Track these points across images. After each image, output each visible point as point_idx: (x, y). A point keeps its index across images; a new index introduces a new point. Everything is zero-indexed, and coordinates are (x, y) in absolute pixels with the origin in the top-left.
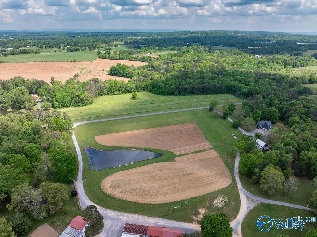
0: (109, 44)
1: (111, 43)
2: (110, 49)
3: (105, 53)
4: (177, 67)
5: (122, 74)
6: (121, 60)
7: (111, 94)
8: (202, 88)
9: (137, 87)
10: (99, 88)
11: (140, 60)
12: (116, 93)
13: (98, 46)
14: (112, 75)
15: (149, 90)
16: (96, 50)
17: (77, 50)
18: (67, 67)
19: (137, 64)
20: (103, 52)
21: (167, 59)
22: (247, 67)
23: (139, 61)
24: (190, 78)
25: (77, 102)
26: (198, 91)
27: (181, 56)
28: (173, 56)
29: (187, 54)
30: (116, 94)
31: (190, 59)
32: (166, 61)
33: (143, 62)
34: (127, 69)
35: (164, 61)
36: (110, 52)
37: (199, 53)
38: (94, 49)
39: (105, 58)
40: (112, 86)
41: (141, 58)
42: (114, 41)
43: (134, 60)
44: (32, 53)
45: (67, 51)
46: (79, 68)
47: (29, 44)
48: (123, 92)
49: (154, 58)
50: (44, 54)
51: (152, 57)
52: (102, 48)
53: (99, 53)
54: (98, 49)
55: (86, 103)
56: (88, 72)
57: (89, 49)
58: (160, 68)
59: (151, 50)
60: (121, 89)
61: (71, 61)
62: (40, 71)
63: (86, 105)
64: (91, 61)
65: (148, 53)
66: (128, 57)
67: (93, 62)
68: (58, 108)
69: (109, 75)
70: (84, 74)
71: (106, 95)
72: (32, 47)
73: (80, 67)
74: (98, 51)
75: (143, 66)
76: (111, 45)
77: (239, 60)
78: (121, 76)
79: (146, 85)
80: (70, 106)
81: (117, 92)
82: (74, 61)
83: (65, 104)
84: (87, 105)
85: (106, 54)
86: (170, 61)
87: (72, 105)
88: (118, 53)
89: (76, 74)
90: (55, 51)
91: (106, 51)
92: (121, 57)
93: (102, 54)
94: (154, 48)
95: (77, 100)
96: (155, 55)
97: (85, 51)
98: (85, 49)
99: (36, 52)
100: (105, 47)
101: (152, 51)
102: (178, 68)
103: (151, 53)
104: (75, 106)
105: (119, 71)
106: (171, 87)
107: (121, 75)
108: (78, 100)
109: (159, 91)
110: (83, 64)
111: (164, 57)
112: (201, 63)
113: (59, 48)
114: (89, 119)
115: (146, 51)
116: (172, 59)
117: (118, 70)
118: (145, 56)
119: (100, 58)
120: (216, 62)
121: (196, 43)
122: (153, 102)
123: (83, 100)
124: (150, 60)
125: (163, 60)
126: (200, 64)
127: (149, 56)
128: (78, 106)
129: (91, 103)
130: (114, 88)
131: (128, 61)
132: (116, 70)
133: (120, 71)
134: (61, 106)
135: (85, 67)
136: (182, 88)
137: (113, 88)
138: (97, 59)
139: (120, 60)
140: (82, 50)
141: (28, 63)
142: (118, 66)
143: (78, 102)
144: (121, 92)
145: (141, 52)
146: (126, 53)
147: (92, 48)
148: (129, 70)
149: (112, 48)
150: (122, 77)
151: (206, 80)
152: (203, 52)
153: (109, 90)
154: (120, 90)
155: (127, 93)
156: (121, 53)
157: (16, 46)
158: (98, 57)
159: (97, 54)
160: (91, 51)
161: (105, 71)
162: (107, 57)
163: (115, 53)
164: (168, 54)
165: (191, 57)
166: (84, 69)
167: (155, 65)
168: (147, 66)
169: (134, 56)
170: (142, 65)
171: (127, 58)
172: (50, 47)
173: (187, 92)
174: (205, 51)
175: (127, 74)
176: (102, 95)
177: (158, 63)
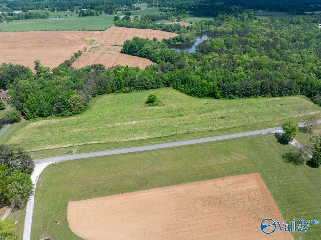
0: (130, 7)
1: (133, 5)
2: (131, 13)
3: (123, 19)
4: (216, 45)
5: (140, 53)
6: (142, 28)
7: (117, 91)
8: (261, 86)
9: (157, 81)
10: (99, 82)
11: (166, 29)
12: (124, 90)
13: (117, 9)
14: (126, 54)
15: (175, 87)
16: (114, 15)
17: (91, 14)
18: (72, 39)
19: (161, 36)
20: (122, 17)
21: (201, 29)
22: (317, 46)
23: (164, 30)
24: (239, 66)
25: (60, 110)
26: (255, 91)
27: (219, 25)
28: (209, 25)
29: (227, 22)
30: (125, 92)
31: (231, 29)
32: (200, 31)
33: (170, 31)
34: (146, 45)
35: (197, 31)
36: (129, 18)
37: (241, 20)
38: (111, 13)
39: (122, 26)
40: (119, 80)
41: (167, 27)
42: (137, 2)
43: (158, 28)
44: (40, 17)
45: (80, 16)
46: (86, 40)
47: (42, 6)
48: (136, 88)
49: (184, 26)
50: (53, 19)
51: (181, 25)
52: (121, 12)
53: (116, 18)
54: (116, 13)
55: (76, 111)
56: (96, 47)
57: (106, 13)
58: (191, 41)
59: (179, 14)
60: (132, 84)
61: (79, 30)
62: (37, 44)
63: (74, 114)
64: (104, 30)
65: (177, 19)
66: (151, 25)
67: (105, 31)
68: (31, 118)
69: (123, 53)
70: (89, 51)
71: (109, 93)
72: (44, 9)
73: (88, 39)
74: (116, 15)
75: (169, 40)
76: (133, 8)
77: (302, 34)
78: (137, 56)
79: (172, 77)
80: (49, 115)
81: (127, 89)
82: (83, 31)
83: (42, 113)
84: (76, 114)
85: (124, 21)
86: (204, 31)
87: (54, 114)
88: (139, 19)
89: (77, 52)
90: (66, 16)
91: (126, 15)
92: (142, 24)
93: (119, 20)
94: (184, 12)
95: (60, 107)
96: (185, 22)
97: (100, 16)
98: (101, 13)
99: (44, 17)
100: (126, 10)
101: (181, 16)
102: (218, 45)
103: (180, 19)
104: (58, 116)
105: (135, 49)
106: (211, 83)
107: (138, 54)
108: (62, 106)
109: (191, 89)
110: (93, 34)
111: (197, 25)
112: (248, 36)
113: (73, 11)
114: (71, 149)
115: (173, 17)
116: (206, 28)
117: (134, 46)
118: (173, 23)
119: (115, 26)
120: (271, 37)
121: (235, 6)
122: (182, 113)
123: (70, 106)
124: (178, 30)
125: (195, 29)
126: (249, 39)
127: (177, 24)
128: (63, 115)
129: (83, 110)
130: (123, 81)
131: (150, 30)
132: (131, 47)
133: (137, 48)
134: (37, 115)
135: (95, 39)
136: (228, 87)
137: (121, 83)
138: (112, 27)
139: (140, 28)
140: (97, 15)
141: (27, 33)
142: (134, 41)
143: (63, 109)
144: (133, 88)
145: (167, 17)
146: (149, 19)
147: (109, 11)
148: (148, 47)
149: (133, 11)
150: (139, 56)
151: (265, 71)
152: (247, 19)
153: (115, 85)
154: (130, 86)
155: (141, 90)
156: (143, 19)
157: (27, 8)
158: (114, 25)
159: (114, 19)
160: (108, 16)
161: (118, 46)
162: (125, 24)
163: (136, 18)
164: (202, 20)
165: (232, 26)
166: (92, 42)
167: (185, 38)
168: (174, 39)
169: (159, 23)
170: (168, 38)
171: (149, 27)
172: (62, 10)
173: (236, 94)
174: (250, 17)
175: (146, 53)
176: (104, 93)
177: (189, 35)
